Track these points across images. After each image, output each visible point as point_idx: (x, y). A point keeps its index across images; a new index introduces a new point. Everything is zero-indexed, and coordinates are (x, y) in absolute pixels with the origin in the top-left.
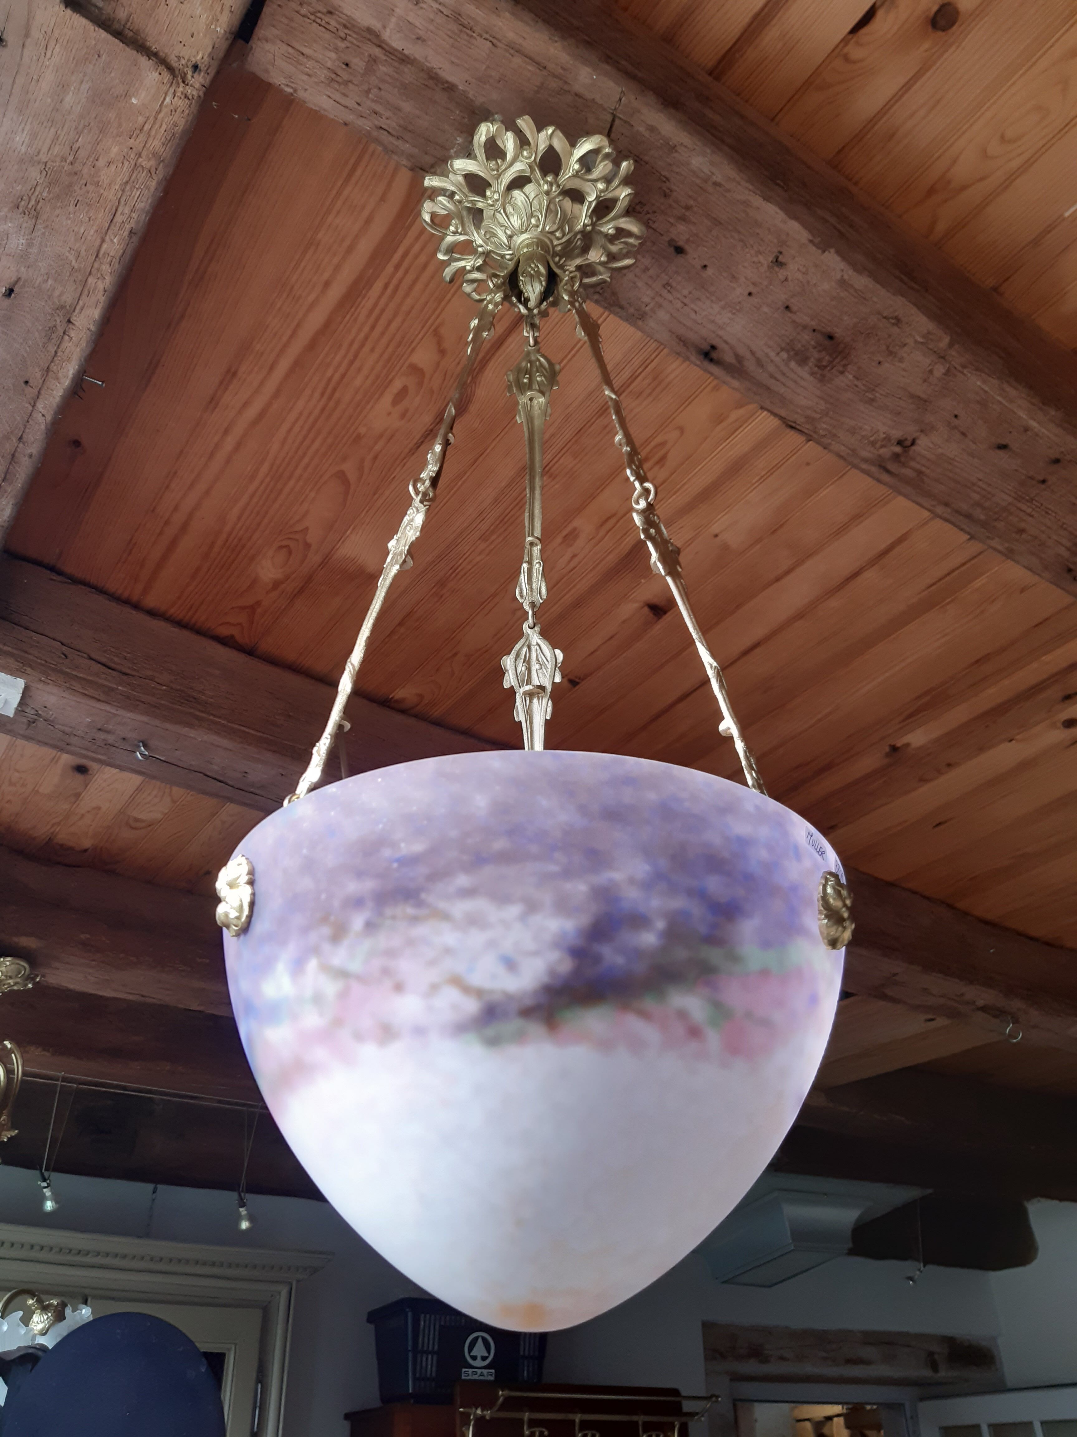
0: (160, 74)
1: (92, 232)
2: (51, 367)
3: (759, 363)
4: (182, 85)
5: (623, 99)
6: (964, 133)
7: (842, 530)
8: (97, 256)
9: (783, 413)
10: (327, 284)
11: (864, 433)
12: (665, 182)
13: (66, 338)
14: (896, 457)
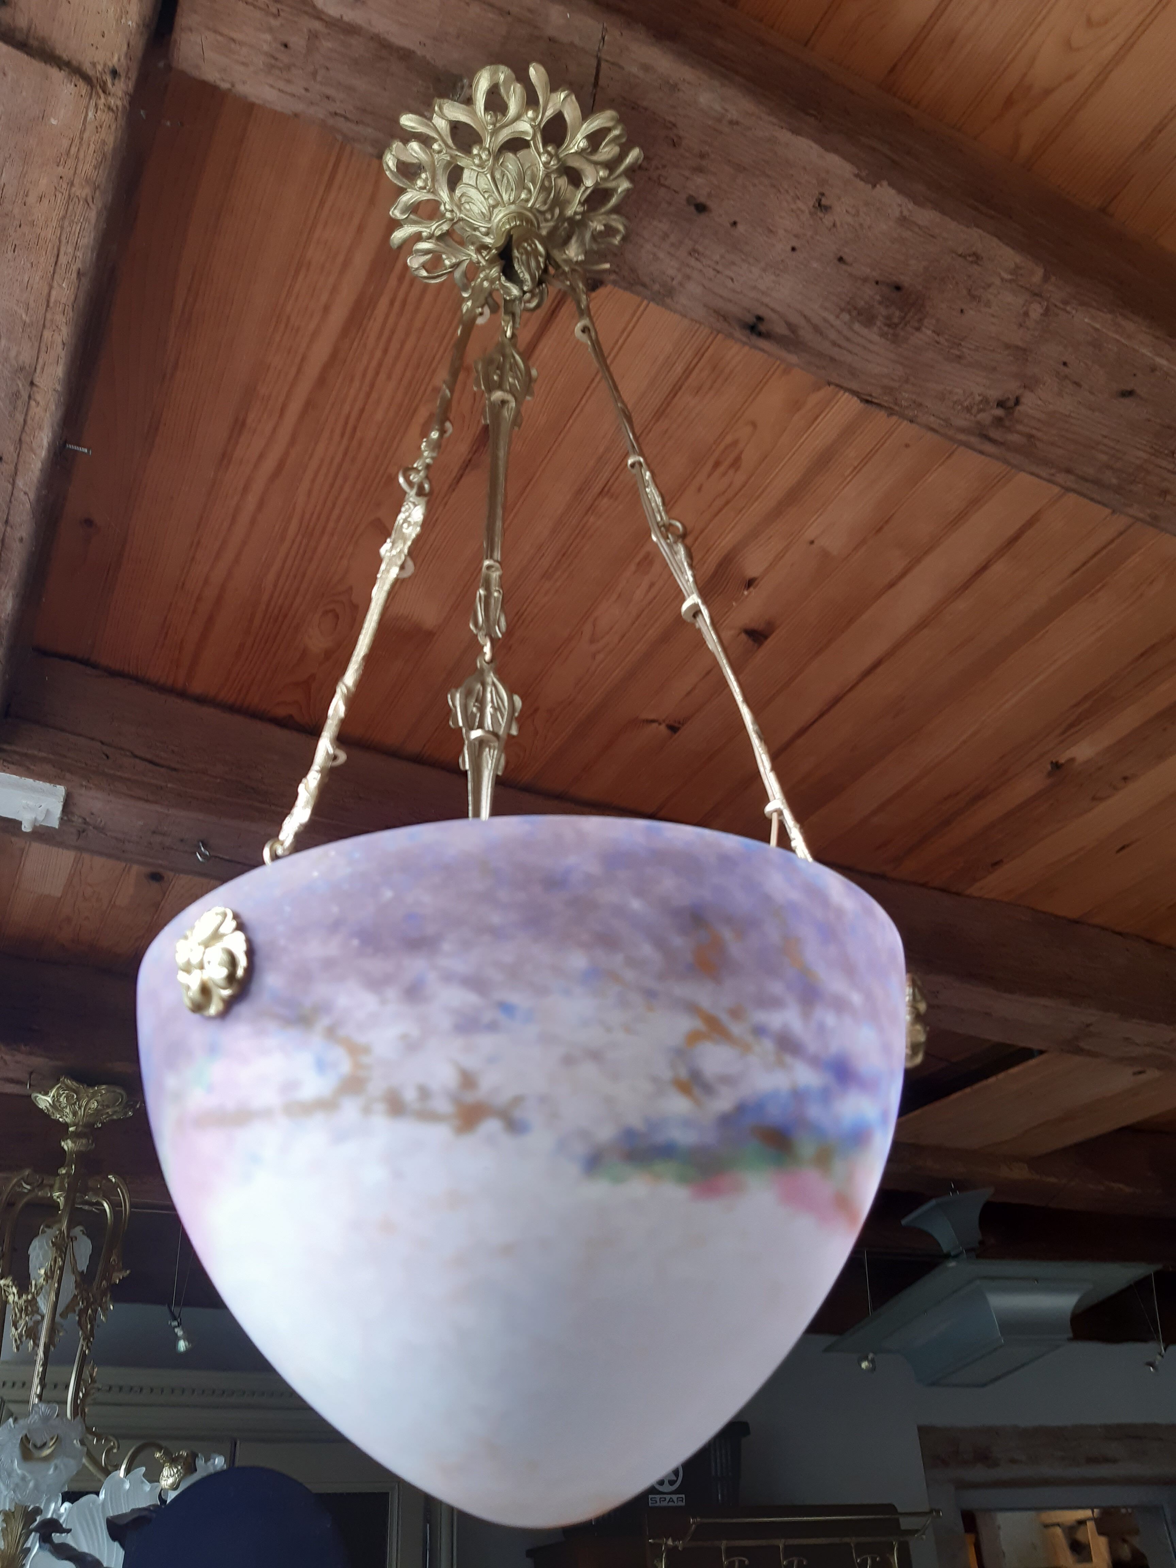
0: (76, 86)
1: (37, 278)
2: (23, 439)
3: (816, 329)
4: (102, 95)
5: (606, 38)
6: (1039, 24)
7: (960, 518)
8: (48, 306)
9: (854, 386)
10: (327, 309)
11: (955, 398)
12: (671, 129)
13: (33, 403)
14: (998, 422)
